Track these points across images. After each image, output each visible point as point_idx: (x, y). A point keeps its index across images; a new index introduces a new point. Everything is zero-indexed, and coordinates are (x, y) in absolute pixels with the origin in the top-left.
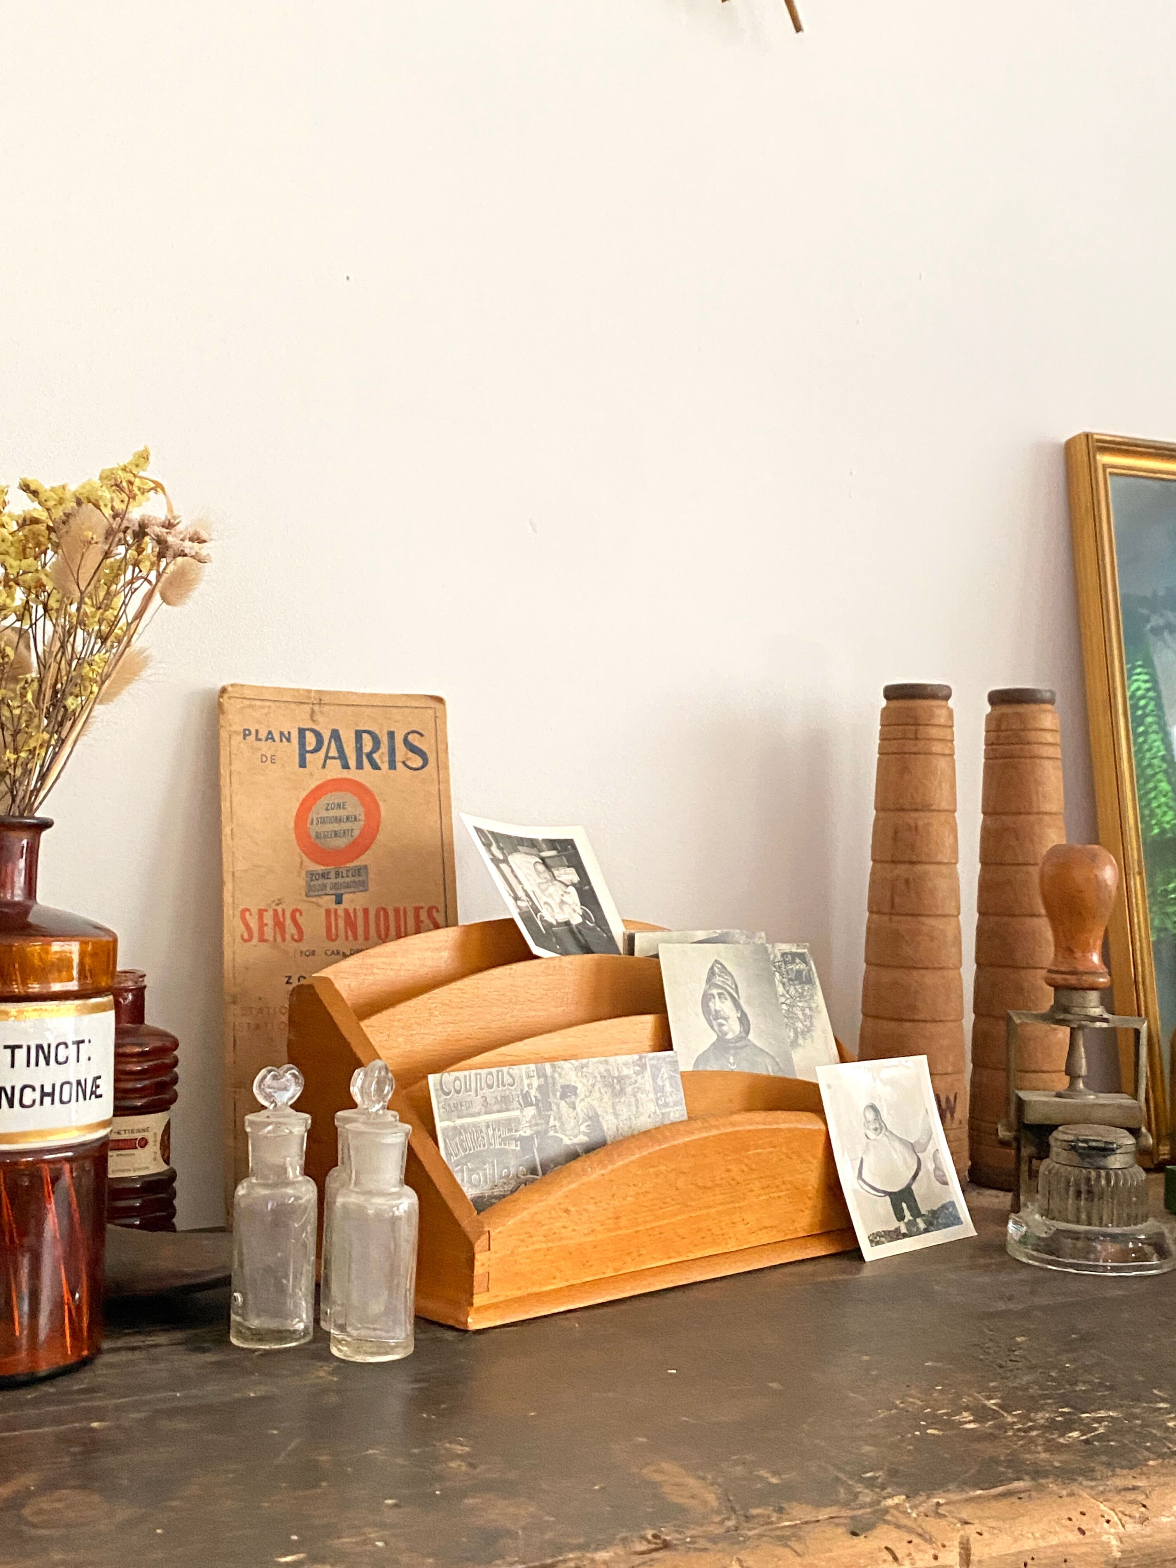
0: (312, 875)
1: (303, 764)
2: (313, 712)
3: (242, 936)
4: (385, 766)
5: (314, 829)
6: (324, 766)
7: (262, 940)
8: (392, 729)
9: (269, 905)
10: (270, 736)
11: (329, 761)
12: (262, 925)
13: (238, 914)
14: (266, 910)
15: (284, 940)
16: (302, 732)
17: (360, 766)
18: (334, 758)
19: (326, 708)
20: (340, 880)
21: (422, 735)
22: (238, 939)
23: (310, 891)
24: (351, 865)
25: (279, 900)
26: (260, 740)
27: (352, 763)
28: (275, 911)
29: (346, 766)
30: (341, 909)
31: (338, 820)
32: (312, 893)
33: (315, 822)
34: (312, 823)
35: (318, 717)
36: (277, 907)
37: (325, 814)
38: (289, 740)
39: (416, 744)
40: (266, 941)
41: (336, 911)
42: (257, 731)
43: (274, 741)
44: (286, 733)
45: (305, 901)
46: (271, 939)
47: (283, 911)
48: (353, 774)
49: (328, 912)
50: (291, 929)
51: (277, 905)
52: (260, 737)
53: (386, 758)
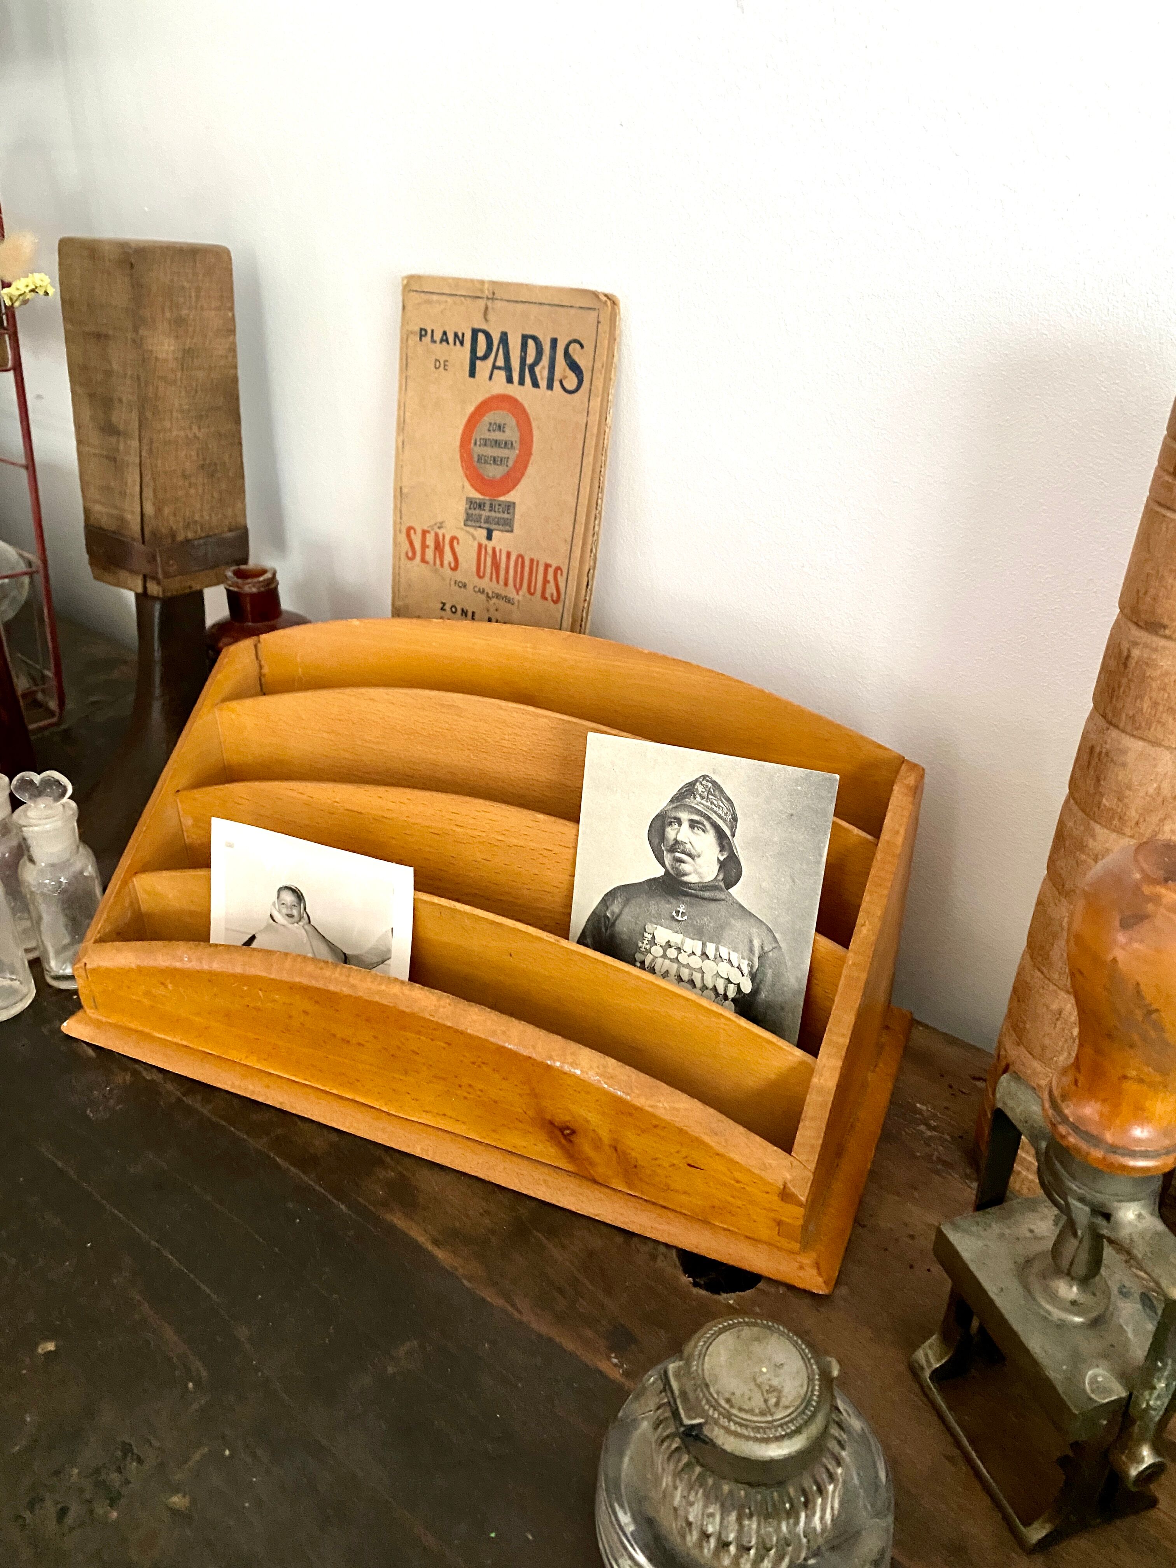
0: (471, 502)
1: (472, 374)
2: (487, 308)
3: (407, 553)
4: (543, 383)
5: (478, 450)
6: (491, 378)
7: (423, 560)
8: (555, 336)
9: (432, 527)
10: (445, 339)
11: (496, 371)
12: (424, 546)
13: (404, 531)
14: (429, 532)
15: (442, 565)
16: (475, 332)
17: (522, 382)
18: (499, 368)
19: (498, 304)
20: (493, 514)
21: (582, 346)
22: (403, 556)
23: (469, 519)
24: (502, 499)
25: (441, 523)
26: (435, 342)
27: (516, 377)
28: (437, 535)
29: (510, 380)
30: (490, 545)
31: (497, 443)
32: (469, 523)
33: (478, 443)
34: (475, 444)
35: (491, 316)
36: (438, 531)
37: (487, 435)
38: (462, 343)
39: (576, 358)
40: (427, 563)
41: (486, 546)
42: (432, 331)
43: (448, 343)
44: (460, 335)
45: (462, 529)
46: (431, 562)
47: (444, 536)
48: (514, 390)
49: (480, 546)
50: (448, 557)
51: (439, 528)
52: (435, 338)
53: (546, 373)
